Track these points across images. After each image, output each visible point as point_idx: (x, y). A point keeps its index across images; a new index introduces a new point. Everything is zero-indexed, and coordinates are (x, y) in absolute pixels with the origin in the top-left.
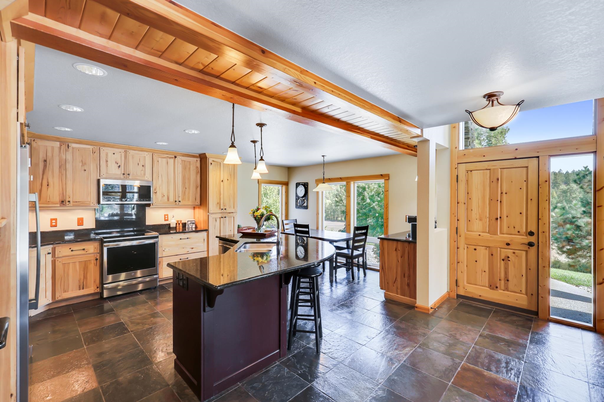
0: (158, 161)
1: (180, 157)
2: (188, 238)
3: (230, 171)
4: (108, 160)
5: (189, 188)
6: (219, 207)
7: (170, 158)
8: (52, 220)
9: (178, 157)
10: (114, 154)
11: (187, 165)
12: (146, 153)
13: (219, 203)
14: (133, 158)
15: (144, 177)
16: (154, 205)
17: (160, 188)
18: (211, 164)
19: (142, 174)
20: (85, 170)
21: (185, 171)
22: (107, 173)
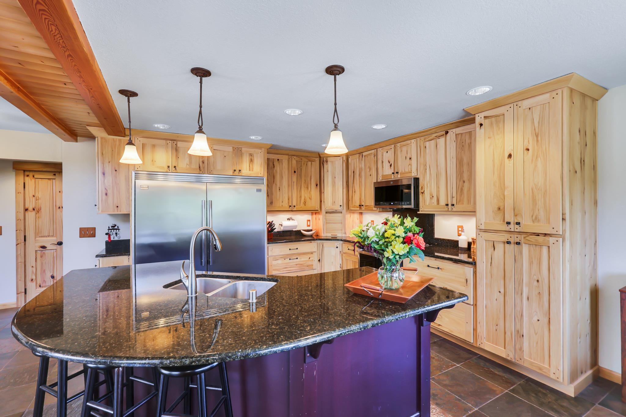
0: (425, 147)
1: (454, 130)
2: (438, 268)
4: (383, 160)
7: (439, 137)
9: (451, 130)
10: (387, 152)
11: (465, 140)
12: (413, 141)
13: (501, 208)
14: (401, 151)
15: (412, 172)
16: (422, 211)
17: (427, 186)
18: (481, 125)
19: (410, 170)
20: (371, 175)
21: (462, 152)
22: (383, 176)
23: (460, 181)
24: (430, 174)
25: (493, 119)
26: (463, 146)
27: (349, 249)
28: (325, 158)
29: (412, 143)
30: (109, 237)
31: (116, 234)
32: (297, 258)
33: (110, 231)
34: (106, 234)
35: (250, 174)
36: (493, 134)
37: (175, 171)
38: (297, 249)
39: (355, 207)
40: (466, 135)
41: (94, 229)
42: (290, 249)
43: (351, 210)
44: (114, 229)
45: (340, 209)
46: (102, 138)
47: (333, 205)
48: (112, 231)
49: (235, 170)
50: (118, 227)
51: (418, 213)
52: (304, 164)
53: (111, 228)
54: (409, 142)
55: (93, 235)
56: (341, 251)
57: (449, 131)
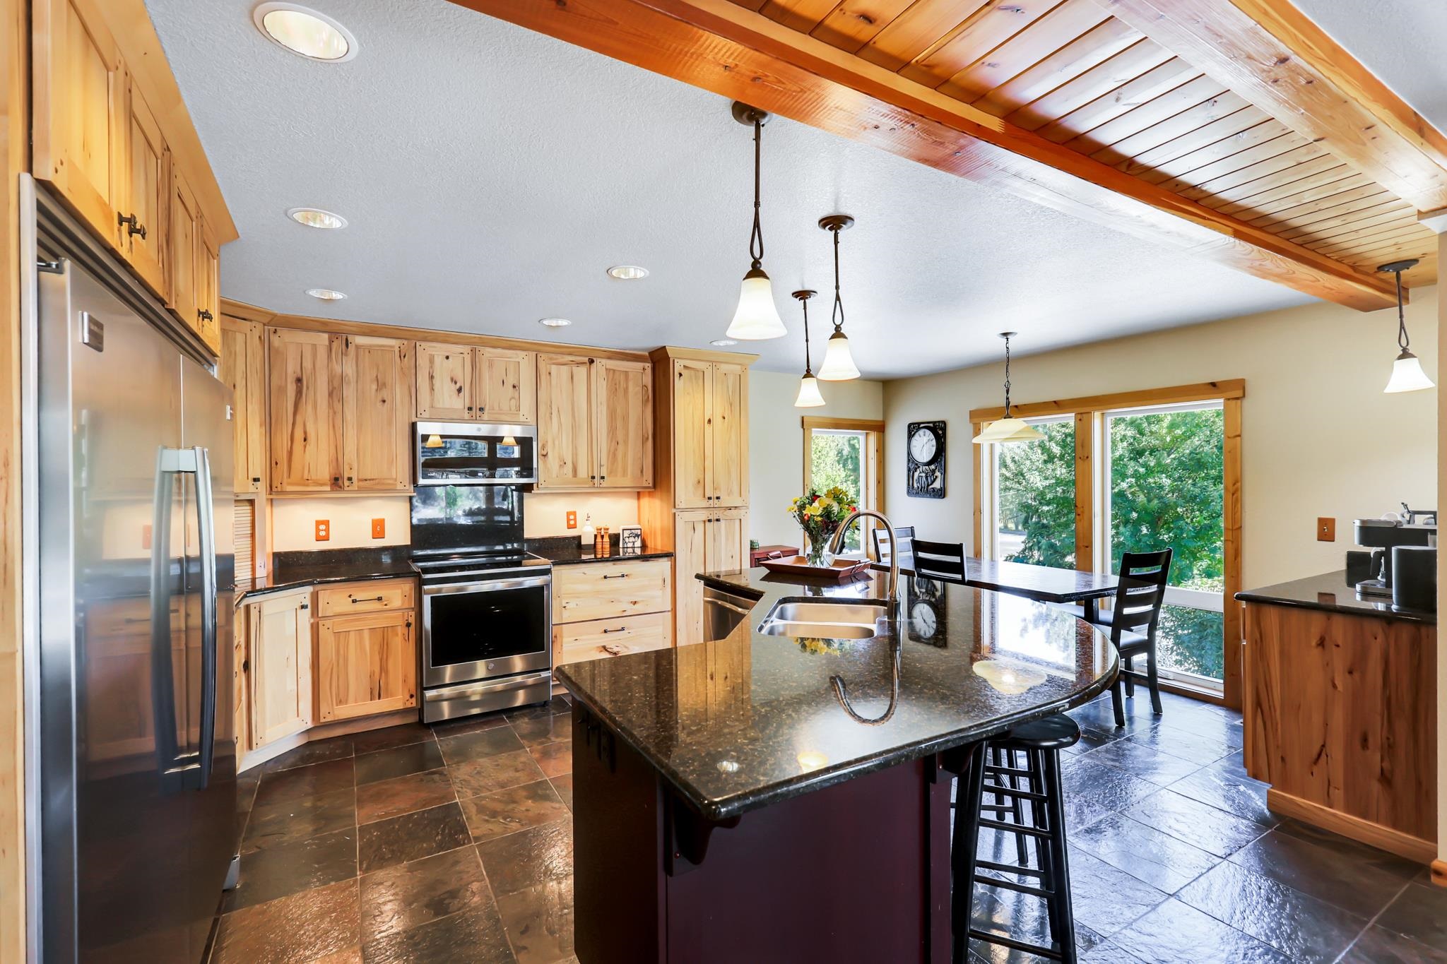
0: (550, 373)
1: (604, 361)
2: (623, 576)
3: (730, 393)
4: (434, 374)
5: (626, 442)
6: (703, 492)
7: (579, 364)
8: (318, 523)
9: (599, 360)
10: (447, 357)
12: (522, 354)
13: (701, 481)
14: (491, 366)
15: (518, 414)
16: (542, 489)
17: (552, 448)
18: (680, 375)
19: (513, 409)
20: (384, 401)
21: (615, 398)
22: (432, 408)
23: (612, 441)
24: (560, 424)
26: (616, 389)
27: (354, 601)
29: (520, 358)
36: (692, 391)
37: (129, 257)
39: (307, 482)
40: (620, 375)
45: (252, 489)
54: (512, 353)
57: (594, 359)
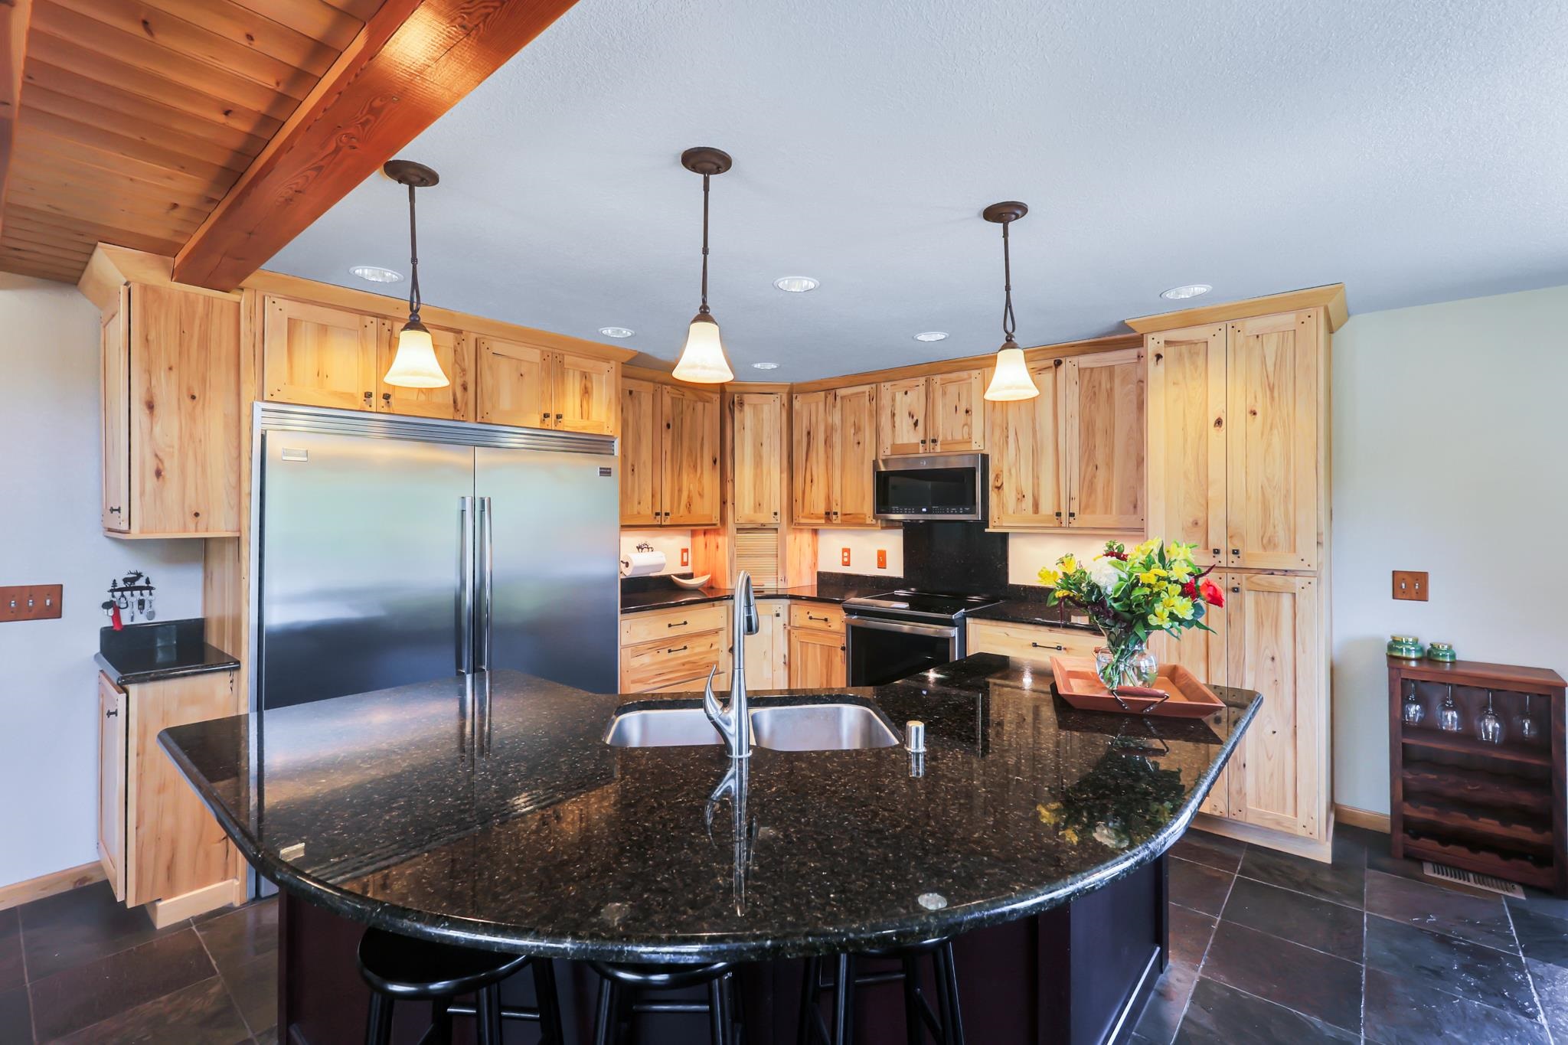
1: (1075, 360)
2: (1060, 648)
5: (1109, 465)
6: (1203, 541)
7: (1046, 369)
8: (843, 551)
9: (1068, 359)
10: (906, 393)
11: (1100, 384)
12: (975, 373)
13: (1200, 523)
14: (944, 393)
15: (970, 442)
16: (994, 527)
17: (1010, 474)
18: (1159, 357)
19: (966, 436)
20: (859, 443)
21: (1093, 406)
22: (893, 445)
23: (1087, 465)
24: (1018, 449)
25: (1184, 348)
26: (1095, 394)
27: (811, 618)
28: (736, 396)
29: (973, 378)
30: (116, 618)
31: (141, 603)
32: (685, 648)
33: (118, 594)
34: (107, 605)
35: (584, 428)
36: (1185, 378)
37: (385, 410)
38: (685, 623)
39: (811, 516)
40: (1101, 372)
41: (57, 591)
42: (670, 626)
43: (799, 524)
44: (132, 589)
45: (773, 521)
46: (145, 288)
47: (755, 512)
48: (127, 594)
49: (546, 416)
50: (148, 581)
51: (986, 530)
52: (688, 407)
53: (121, 584)
54: (964, 374)
55: (55, 612)
56: (787, 623)
57: (1063, 359)
